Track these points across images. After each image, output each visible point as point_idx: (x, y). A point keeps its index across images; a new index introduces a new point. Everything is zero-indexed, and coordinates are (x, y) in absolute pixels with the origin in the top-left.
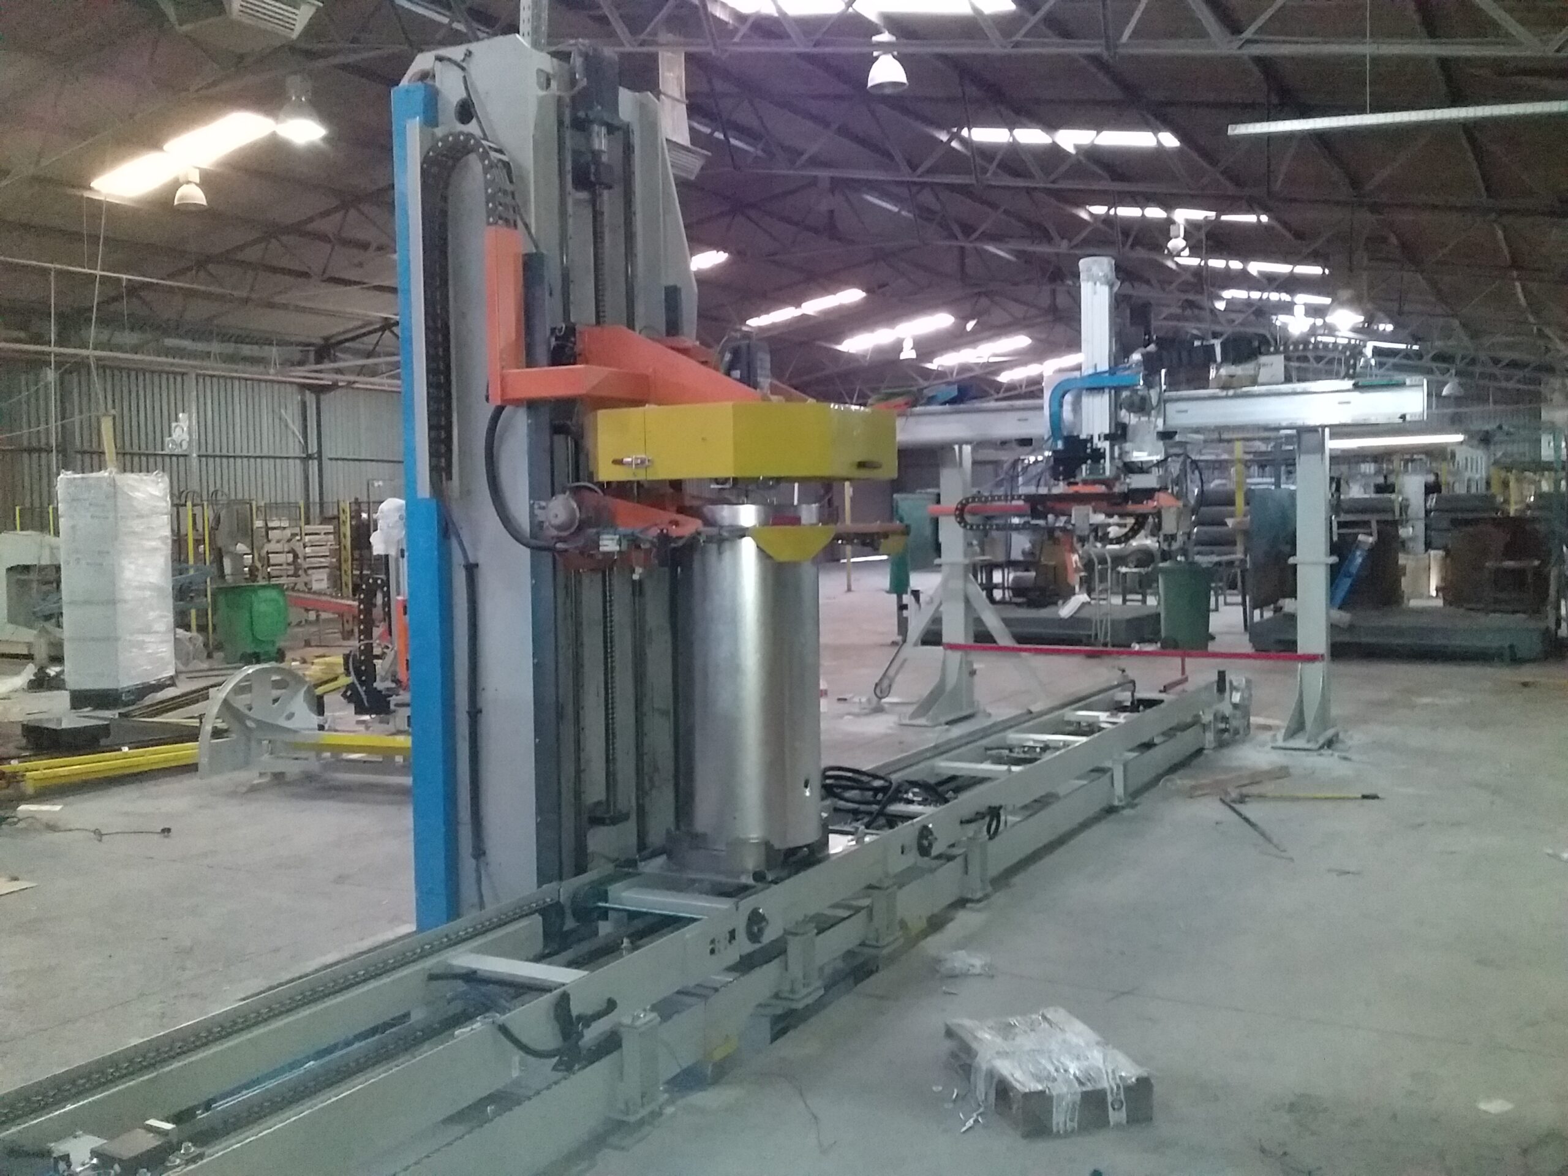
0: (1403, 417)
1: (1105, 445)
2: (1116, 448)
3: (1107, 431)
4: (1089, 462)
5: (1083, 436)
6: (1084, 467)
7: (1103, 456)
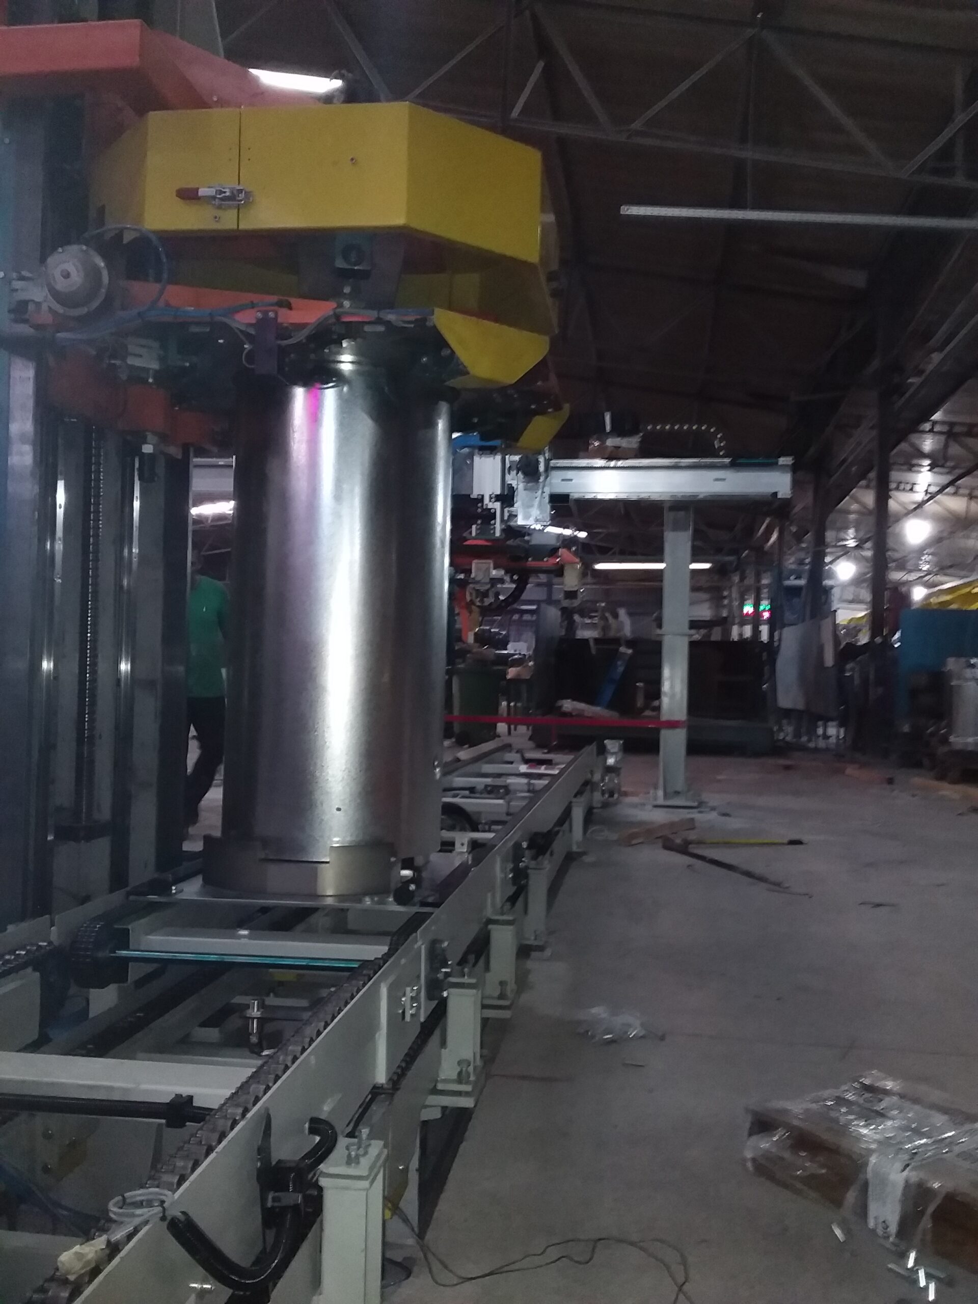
0: (775, 494)
1: (497, 506)
2: (506, 510)
3: (498, 492)
4: (479, 522)
5: (474, 495)
6: (474, 527)
7: (493, 516)
